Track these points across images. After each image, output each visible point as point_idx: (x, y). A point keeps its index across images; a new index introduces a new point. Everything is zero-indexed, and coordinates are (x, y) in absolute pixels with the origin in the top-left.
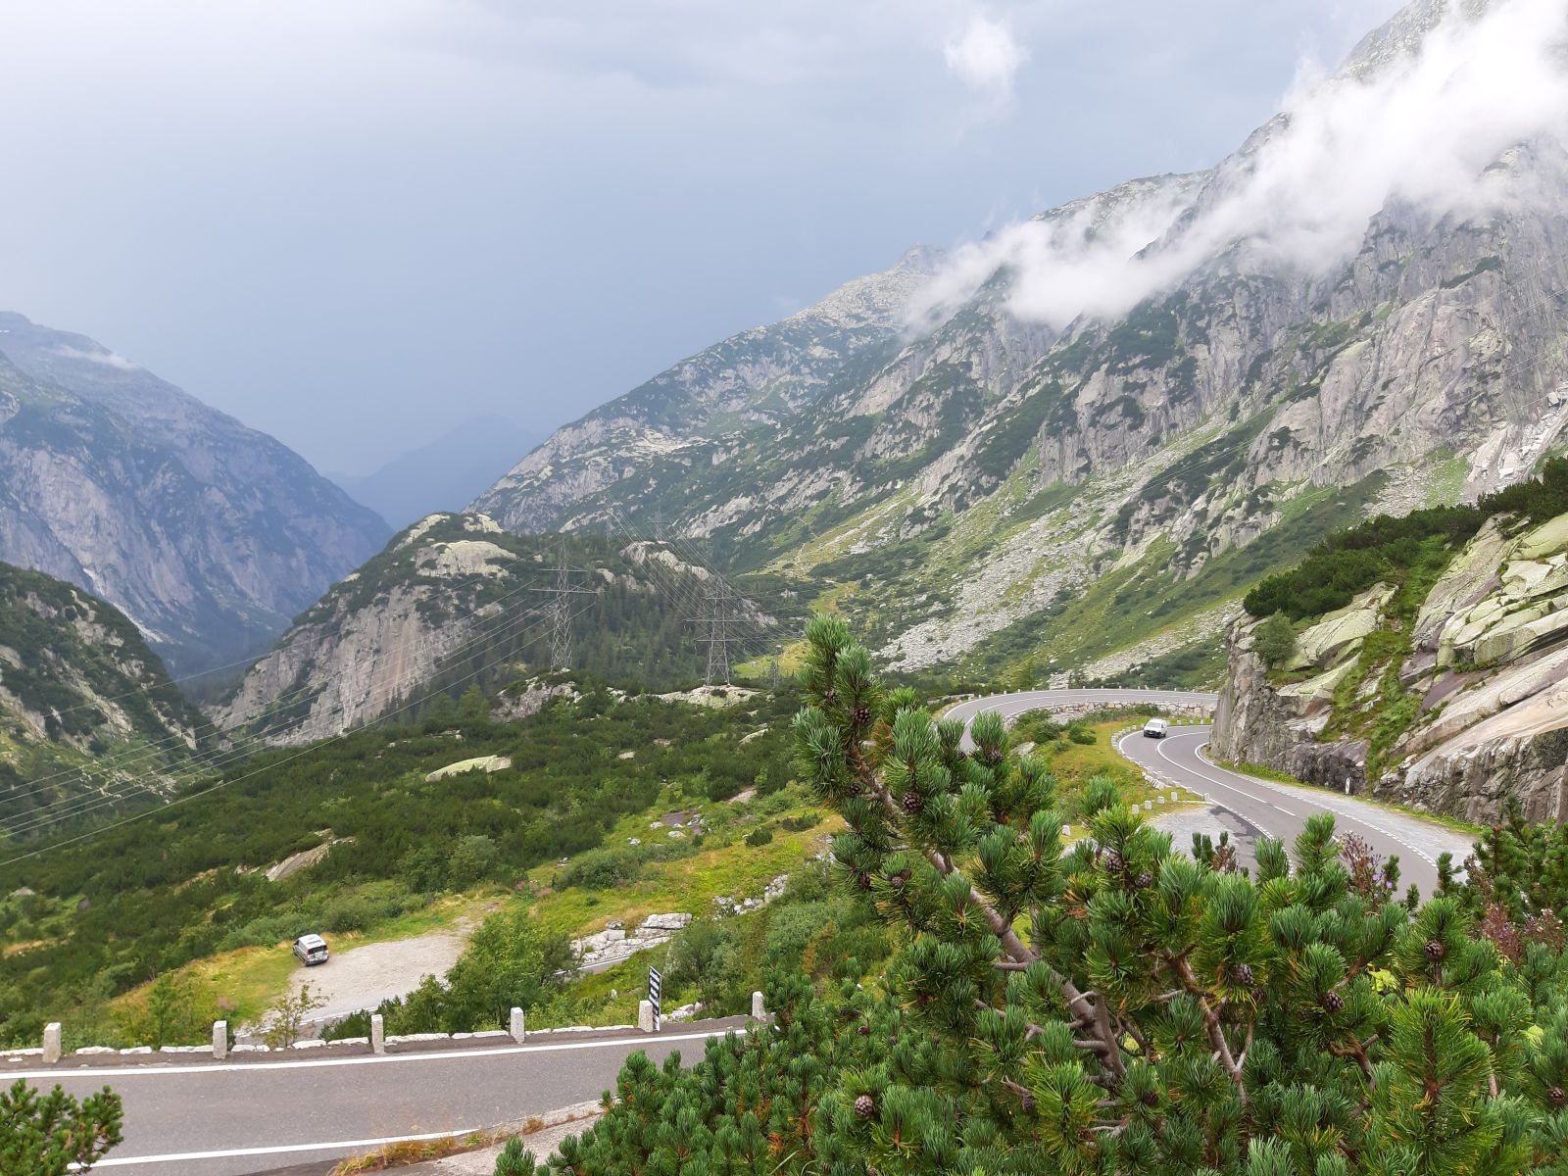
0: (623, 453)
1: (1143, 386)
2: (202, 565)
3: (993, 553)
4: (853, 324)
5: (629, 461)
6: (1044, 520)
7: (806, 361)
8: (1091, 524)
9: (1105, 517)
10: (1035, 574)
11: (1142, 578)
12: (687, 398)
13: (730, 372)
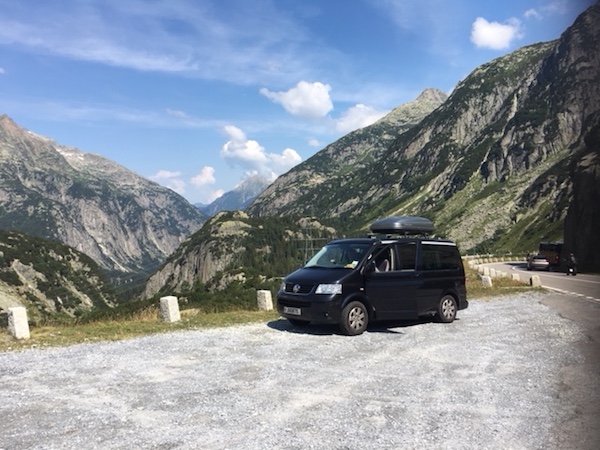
0: (305, 185)
1: (532, 135)
2: (144, 241)
3: (464, 215)
4: (401, 124)
5: (306, 188)
6: (489, 198)
7: (380, 141)
8: (511, 199)
9: (518, 194)
10: (485, 223)
11: (537, 221)
12: (331, 160)
13: (348, 148)
